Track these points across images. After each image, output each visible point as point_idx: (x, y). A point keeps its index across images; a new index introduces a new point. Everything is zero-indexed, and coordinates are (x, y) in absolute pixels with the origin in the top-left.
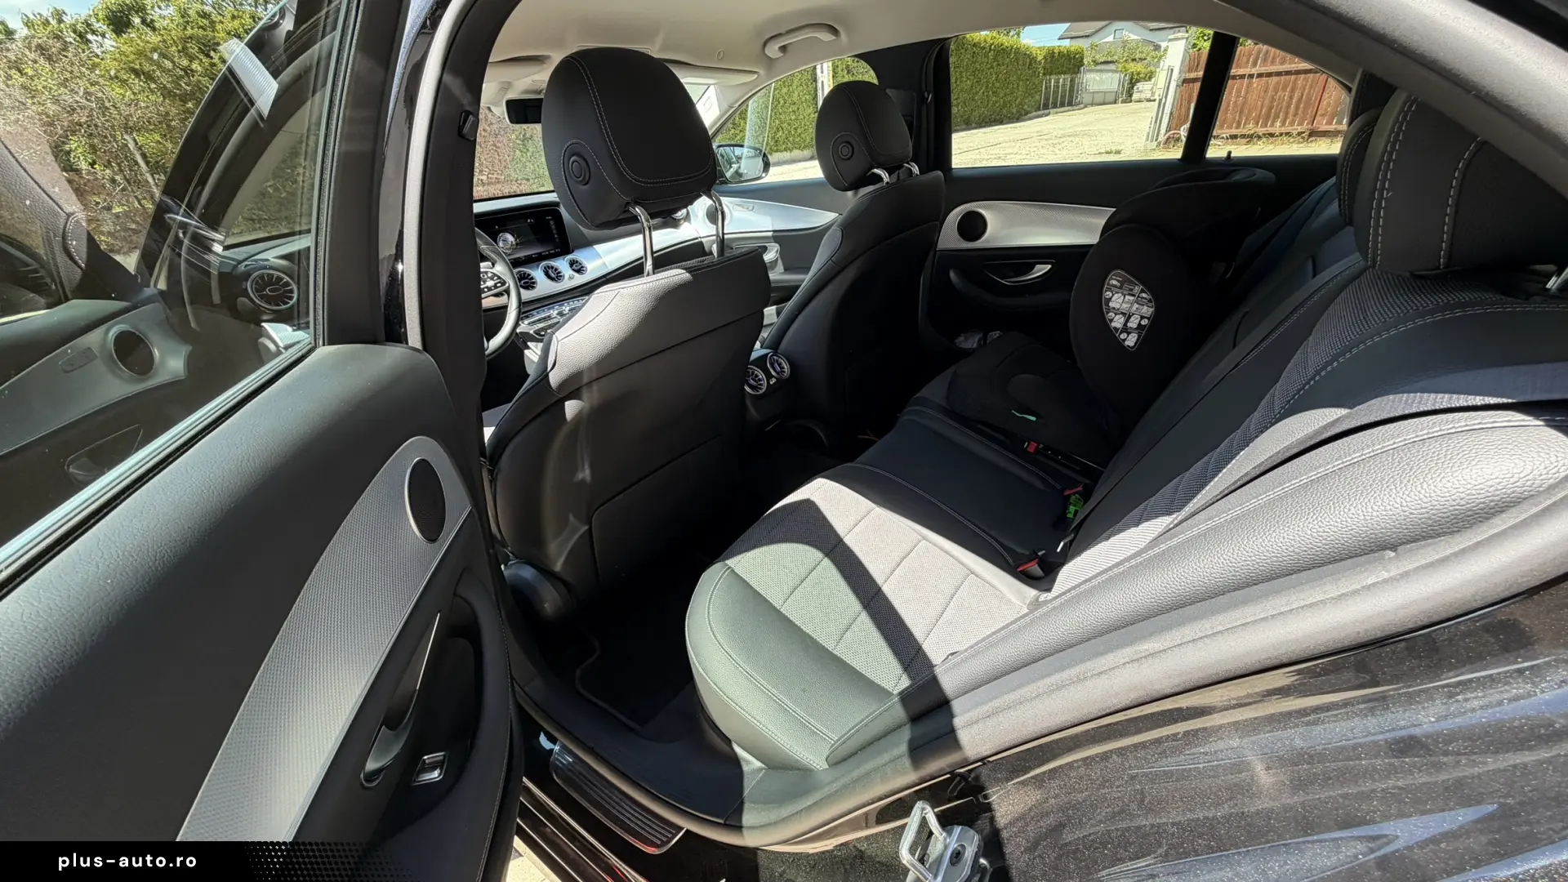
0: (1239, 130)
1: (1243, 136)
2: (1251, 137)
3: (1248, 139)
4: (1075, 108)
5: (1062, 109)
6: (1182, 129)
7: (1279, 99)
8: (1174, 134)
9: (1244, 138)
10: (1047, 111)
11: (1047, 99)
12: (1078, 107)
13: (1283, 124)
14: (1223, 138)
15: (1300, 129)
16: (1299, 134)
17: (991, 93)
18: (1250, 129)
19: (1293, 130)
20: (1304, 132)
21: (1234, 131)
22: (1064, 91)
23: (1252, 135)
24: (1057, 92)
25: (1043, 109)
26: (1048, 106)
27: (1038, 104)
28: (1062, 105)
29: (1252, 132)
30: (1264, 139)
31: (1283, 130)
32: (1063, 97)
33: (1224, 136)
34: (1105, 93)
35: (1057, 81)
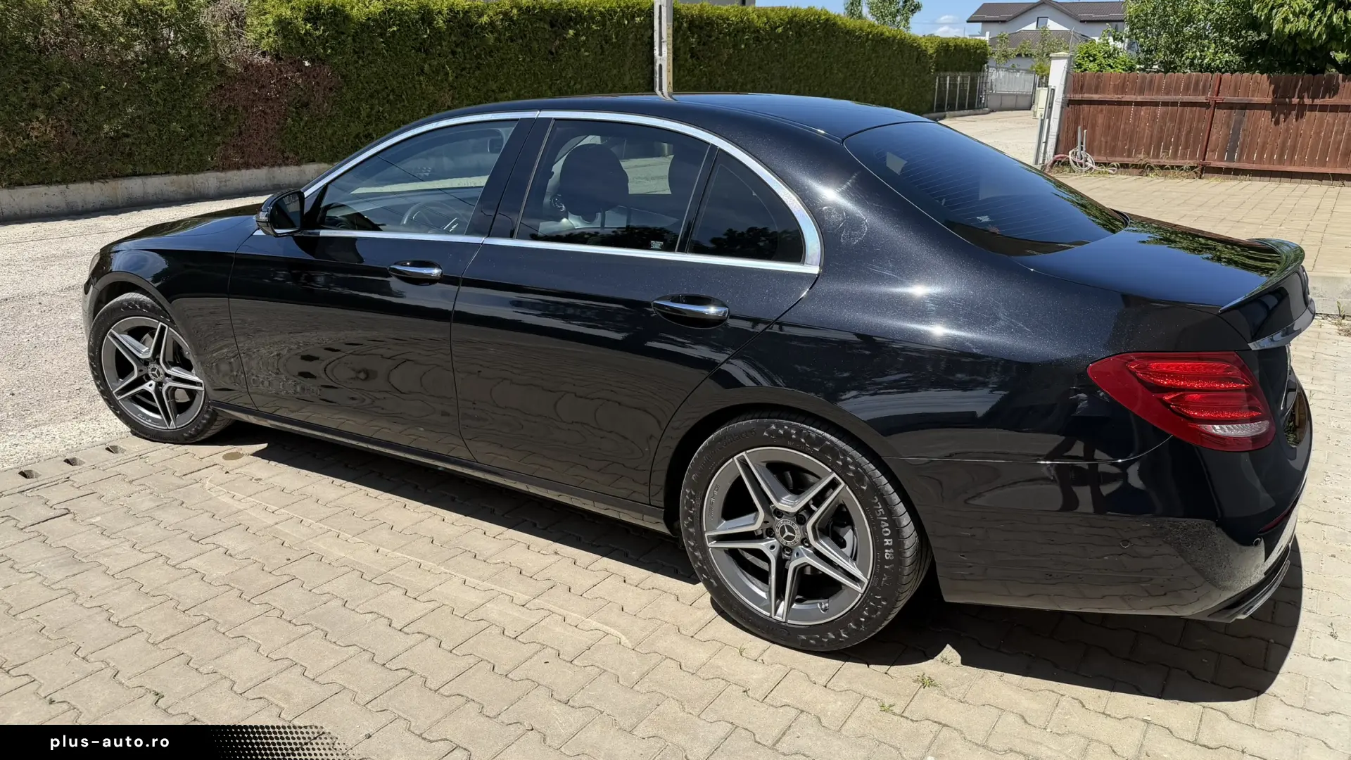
0: (1130, 159)
1: (1135, 166)
2: (1143, 167)
3: (1141, 170)
4: (977, 111)
5: (962, 112)
6: (1070, 153)
7: (1168, 130)
8: (1062, 157)
9: (1136, 168)
10: (942, 114)
11: (941, 99)
12: (981, 111)
13: (1175, 156)
14: (1114, 166)
15: (1192, 163)
16: (1192, 168)
17: (869, 89)
18: (1141, 158)
19: (1185, 163)
20: (1197, 167)
21: (1126, 160)
22: (963, 91)
23: (1144, 165)
24: (952, 92)
25: (937, 111)
26: (944, 107)
27: (929, 105)
28: (962, 107)
29: (1143, 162)
30: (1157, 171)
31: (1174, 162)
32: (962, 97)
33: (1115, 164)
34: (1017, 96)
35: (954, 79)
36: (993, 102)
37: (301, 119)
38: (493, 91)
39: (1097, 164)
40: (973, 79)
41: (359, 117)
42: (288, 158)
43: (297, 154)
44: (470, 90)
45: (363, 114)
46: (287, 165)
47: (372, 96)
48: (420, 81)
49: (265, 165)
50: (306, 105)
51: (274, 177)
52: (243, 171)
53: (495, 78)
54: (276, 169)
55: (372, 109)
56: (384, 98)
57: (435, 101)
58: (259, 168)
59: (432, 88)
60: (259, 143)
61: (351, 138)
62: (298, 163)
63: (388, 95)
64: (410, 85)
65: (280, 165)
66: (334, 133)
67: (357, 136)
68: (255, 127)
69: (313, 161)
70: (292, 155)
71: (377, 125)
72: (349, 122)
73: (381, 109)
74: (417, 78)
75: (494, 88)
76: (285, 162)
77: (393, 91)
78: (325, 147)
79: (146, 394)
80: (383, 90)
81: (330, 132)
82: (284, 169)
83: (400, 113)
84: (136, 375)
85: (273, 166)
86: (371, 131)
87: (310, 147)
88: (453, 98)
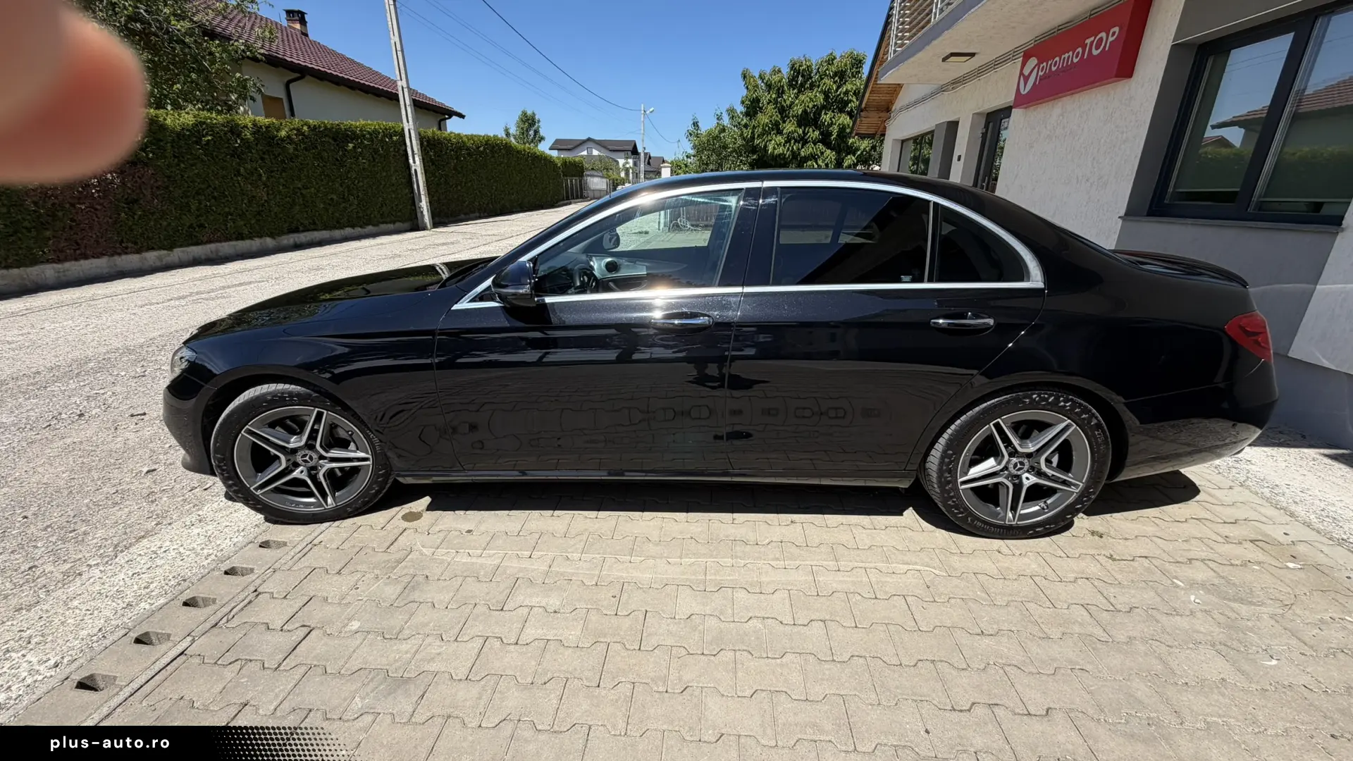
11: (567, 193)
22: (576, 188)
24: (572, 189)
32: (577, 192)
34: (600, 190)
35: (571, 181)
36: (591, 194)
37: (135, 214)
38: (299, 188)
39: (692, 225)
40: (580, 181)
41: (189, 211)
42: (127, 248)
43: (136, 243)
44: (281, 187)
45: (193, 207)
46: (126, 253)
47: (198, 193)
48: (238, 180)
49: (104, 255)
50: (136, 201)
51: (115, 265)
52: (82, 262)
53: (300, 179)
54: (116, 258)
55: (200, 203)
56: (209, 195)
57: (254, 197)
58: (98, 257)
59: (249, 186)
60: (94, 236)
61: (186, 227)
62: (138, 252)
63: (212, 193)
64: (231, 184)
65: (120, 254)
66: (169, 224)
67: (191, 226)
68: (87, 222)
69: (153, 249)
70: (130, 245)
71: (207, 217)
72: (180, 214)
73: (208, 204)
74: (235, 178)
75: (299, 186)
76: (125, 251)
77: (215, 188)
78: (162, 237)
79: (298, 482)
80: (207, 188)
81: (165, 223)
82: (124, 257)
83: (225, 206)
84: (284, 465)
85: (112, 255)
86: (202, 221)
87: (148, 237)
88: (268, 194)
